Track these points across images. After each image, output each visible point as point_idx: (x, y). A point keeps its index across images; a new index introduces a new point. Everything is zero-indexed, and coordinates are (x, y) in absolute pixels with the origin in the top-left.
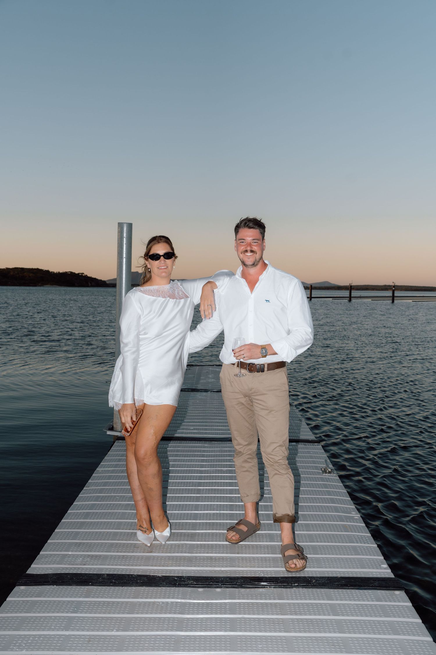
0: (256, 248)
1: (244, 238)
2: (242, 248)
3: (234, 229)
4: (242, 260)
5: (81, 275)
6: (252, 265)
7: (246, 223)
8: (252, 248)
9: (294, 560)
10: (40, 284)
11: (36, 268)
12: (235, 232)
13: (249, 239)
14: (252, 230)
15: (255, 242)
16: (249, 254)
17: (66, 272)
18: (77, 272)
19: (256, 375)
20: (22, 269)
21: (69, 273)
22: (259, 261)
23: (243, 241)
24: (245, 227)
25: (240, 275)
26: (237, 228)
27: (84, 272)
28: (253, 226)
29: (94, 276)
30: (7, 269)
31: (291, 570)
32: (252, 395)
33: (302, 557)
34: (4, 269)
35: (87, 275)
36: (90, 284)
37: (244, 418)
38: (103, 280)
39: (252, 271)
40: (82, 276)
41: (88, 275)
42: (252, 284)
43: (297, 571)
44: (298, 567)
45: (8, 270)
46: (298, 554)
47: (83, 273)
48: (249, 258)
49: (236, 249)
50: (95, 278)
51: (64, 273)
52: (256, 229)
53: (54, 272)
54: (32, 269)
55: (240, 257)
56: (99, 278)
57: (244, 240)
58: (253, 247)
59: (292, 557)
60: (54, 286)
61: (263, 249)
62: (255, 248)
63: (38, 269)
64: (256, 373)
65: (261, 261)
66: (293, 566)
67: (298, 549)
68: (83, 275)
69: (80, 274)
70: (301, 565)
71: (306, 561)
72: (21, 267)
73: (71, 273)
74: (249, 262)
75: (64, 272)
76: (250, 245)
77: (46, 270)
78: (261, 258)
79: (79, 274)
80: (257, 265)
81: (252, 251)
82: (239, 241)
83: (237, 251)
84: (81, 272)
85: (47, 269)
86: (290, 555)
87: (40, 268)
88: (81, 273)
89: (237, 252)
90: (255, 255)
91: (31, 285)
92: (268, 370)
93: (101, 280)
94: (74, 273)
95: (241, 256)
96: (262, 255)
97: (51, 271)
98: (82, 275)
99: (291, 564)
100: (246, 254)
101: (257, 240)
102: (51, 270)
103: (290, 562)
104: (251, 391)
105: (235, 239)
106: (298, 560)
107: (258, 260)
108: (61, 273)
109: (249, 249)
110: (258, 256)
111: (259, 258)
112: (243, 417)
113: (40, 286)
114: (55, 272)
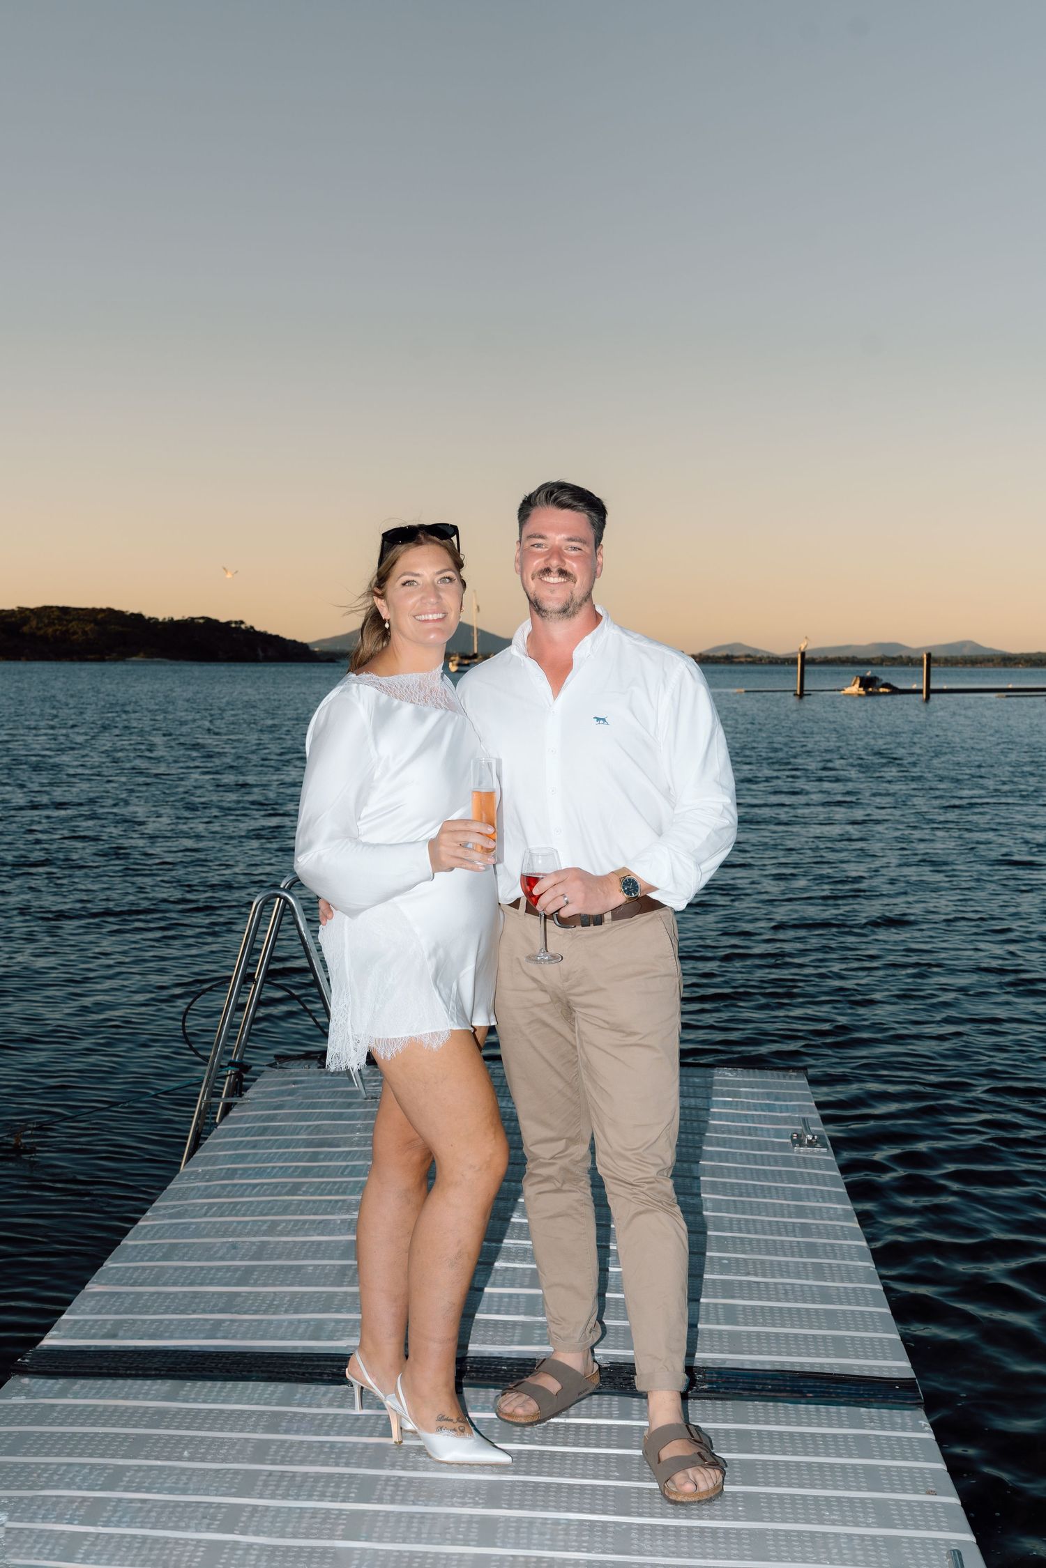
0: (575, 565)
1: (543, 533)
2: (537, 564)
3: (517, 507)
4: (532, 598)
5: (235, 628)
6: (559, 612)
7: (552, 493)
8: (565, 563)
9: (690, 1471)
10: (114, 655)
11: (104, 607)
12: (519, 517)
13: (557, 538)
14: (566, 512)
15: (575, 549)
16: (554, 579)
17: (193, 619)
18: (223, 620)
19: (579, 933)
20: (65, 610)
21: (201, 621)
22: (580, 605)
23: (540, 541)
24: (547, 503)
25: (523, 647)
26: (527, 507)
27: (244, 620)
28: (570, 501)
29: (272, 630)
30: (22, 611)
31: (684, 1500)
32: (570, 994)
33: (711, 1460)
34: (13, 610)
35: (252, 627)
36: (261, 654)
37: (550, 1065)
38: (299, 640)
39: (559, 629)
40: (238, 629)
41: (257, 628)
42: (558, 671)
43: (699, 1502)
44: (701, 1490)
45: (24, 615)
46: (699, 1454)
47: (242, 622)
48: (554, 593)
49: (518, 567)
50: (277, 637)
51: (186, 620)
52: (579, 511)
53: (157, 619)
54: (94, 611)
55: (528, 588)
56: (288, 634)
57: (542, 537)
58: (567, 560)
59: (681, 1464)
60: (156, 659)
61: (596, 572)
62: (572, 566)
63: (110, 611)
64: (579, 928)
65: (586, 604)
66: (689, 1487)
67: (697, 1438)
68: (243, 626)
69: (233, 625)
70: (711, 1485)
71: (724, 1473)
72: (61, 604)
73: (208, 621)
74: (552, 602)
75: (186, 617)
76: (558, 552)
77: (132, 614)
78: (588, 597)
79: (229, 623)
80: (574, 613)
81: (562, 573)
82: (527, 540)
83: (522, 572)
84: (237, 619)
85: (136, 611)
86: (676, 1457)
87: (117, 607)
88: (236, 622)
89: (522, 576)
90: (570, 584)
91: (92, 657)
92: (614, 918)
93: (294, 642)
94: (216, 621)
95: (532, 585)
96: (591, 589)
97: (147, 617)
98: (240, 628)
99: (682, 1482)
100: (546, 579)
101: (580, 541)
102: (148, 614)
103: (679, 1477)
104: (567, 980)
105: (518, 538)
106: (702, 1470)
107: (578, 601)
108: (178, 621)
109: (554, 563)
110: (578, 589)
111: (582, 596)
112: (547, 1061)
113: (116, 660)
114: (161, 619)
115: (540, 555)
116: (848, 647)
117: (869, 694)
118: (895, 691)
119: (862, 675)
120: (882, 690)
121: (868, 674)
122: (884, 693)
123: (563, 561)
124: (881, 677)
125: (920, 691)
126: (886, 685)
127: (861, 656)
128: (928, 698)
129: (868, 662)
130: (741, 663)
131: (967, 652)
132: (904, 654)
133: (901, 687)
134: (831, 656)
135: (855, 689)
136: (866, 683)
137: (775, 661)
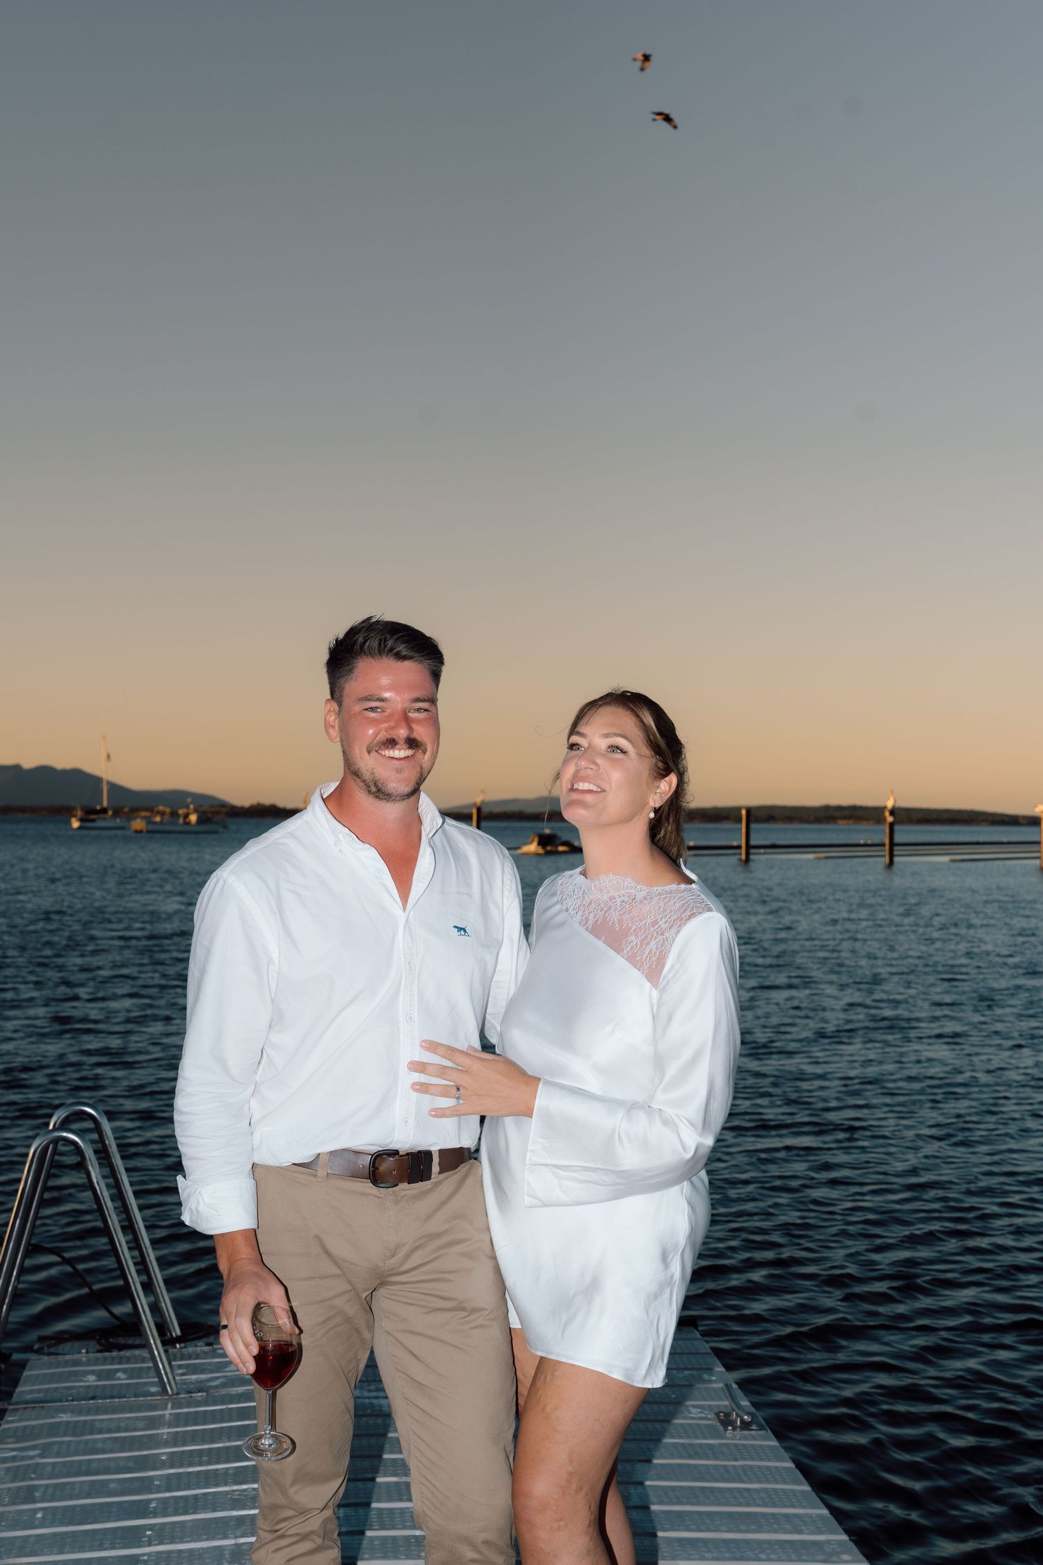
0: (422, 731)
2: (372, 732)
16: (399, 752)
24: (382, 656)
49: (337, 735)
58: (414, 726)
62: (420, 732)
82: (358, 703)
100: (388, 753)
115: (375, 722)
116: (514, 801)
117: (548, 853)
119: (540, 832)
120: (561, 848)
121: (547, 831)
122: (564, 852)
123: (411, 729)
124: (559, 834)
126: (565, 843)
127: (529, 810)
129: (538, 818)
135: (533, 847)
136: (545, 841)
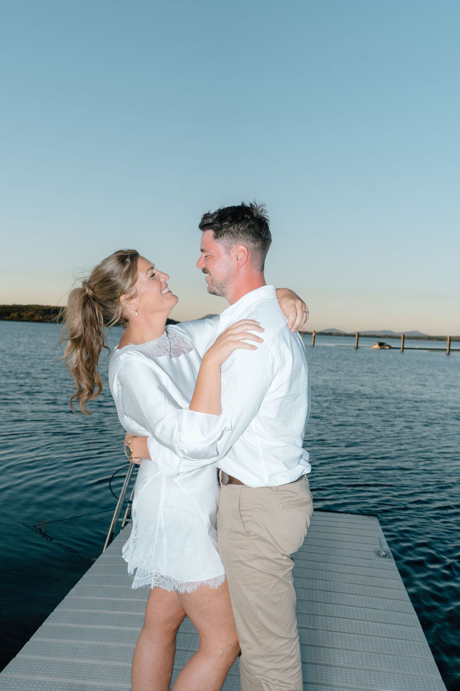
116: (373, 331)
117: (381, 348)
118: (391, 348)
121: (381, 341)
122: (387, 348)
124: (385, 342)
125: (400, 348)
126: (387, 346)
128: (403, 351)
129: (380, 337)
130: (334, 335)
131: (415, 335)
132: (393, 335)
133: (392, 346)
134: (367, 334)
135: (377, 346)
136: (381, 344)
137: (346, 335)
